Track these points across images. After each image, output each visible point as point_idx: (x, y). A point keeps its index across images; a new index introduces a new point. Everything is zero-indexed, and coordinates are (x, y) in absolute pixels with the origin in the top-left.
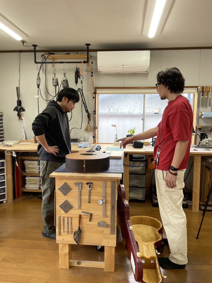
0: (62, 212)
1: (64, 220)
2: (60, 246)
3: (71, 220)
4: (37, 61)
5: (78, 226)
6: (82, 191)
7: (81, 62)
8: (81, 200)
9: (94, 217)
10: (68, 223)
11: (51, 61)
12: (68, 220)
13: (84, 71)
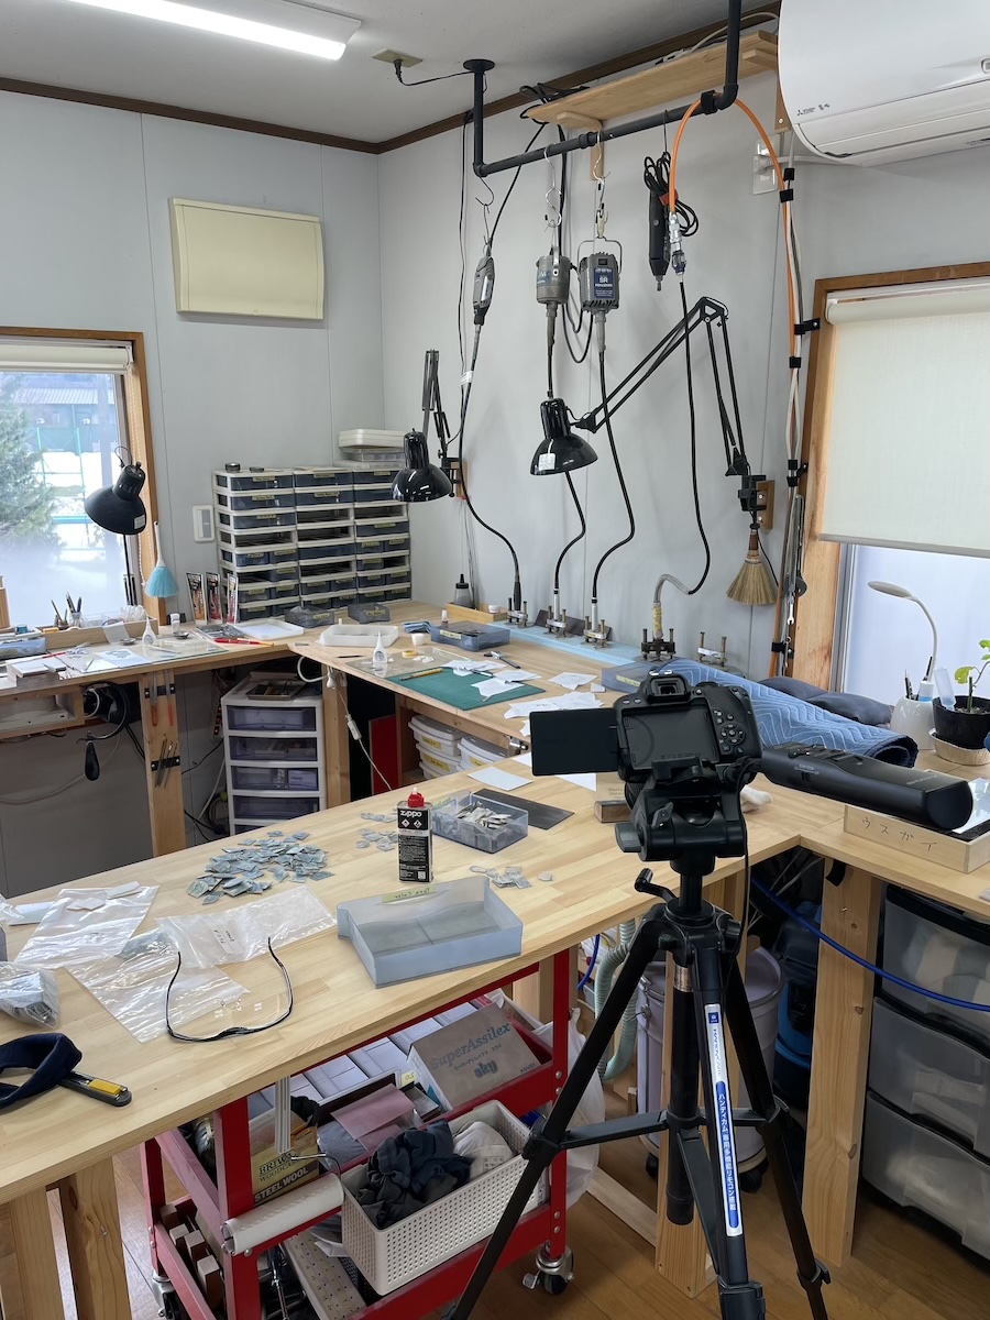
13: (756, 170)
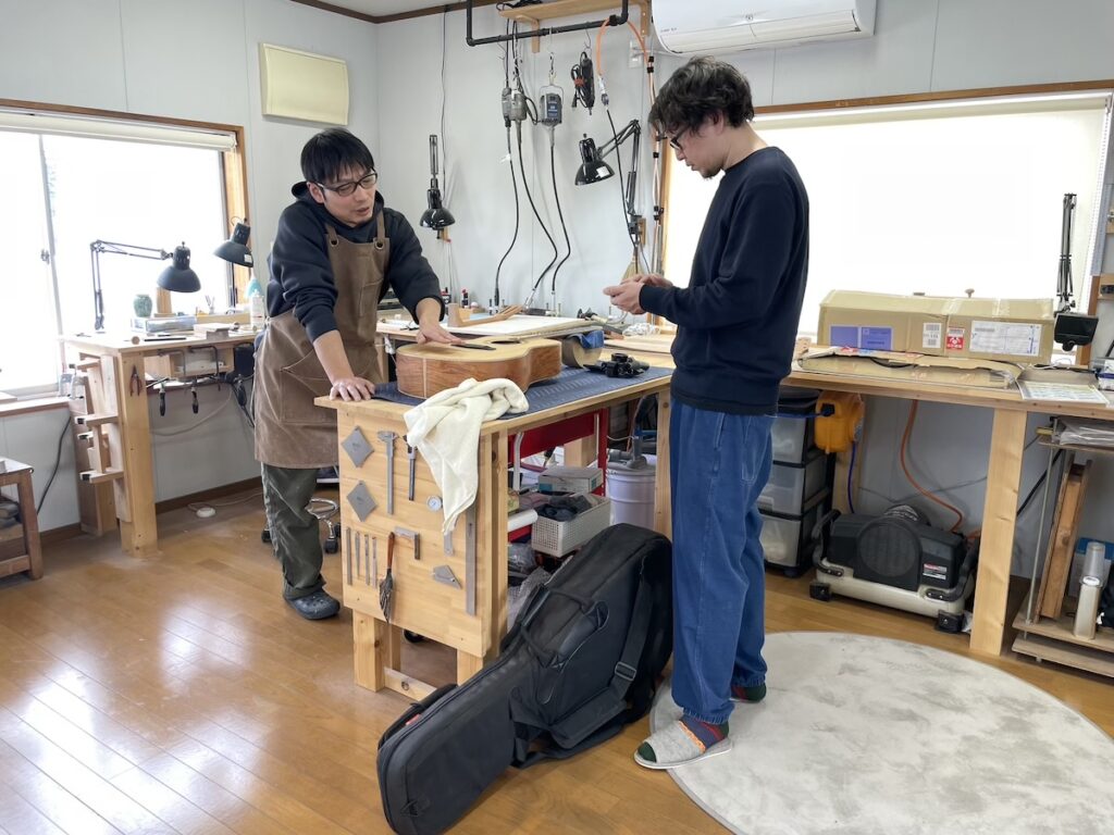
0: (354, 516)
1: (357, 539)
2: (356, 618)
3: (374, 545)
4: (475, 37)
5: (387, 567)
6: (397, 459)
7: (598, 24)
8: (393, 489)
9: (424, 548)
10: (367, 554)
11: (529, 29)
12: (367, 542)
13: (631, 55)
